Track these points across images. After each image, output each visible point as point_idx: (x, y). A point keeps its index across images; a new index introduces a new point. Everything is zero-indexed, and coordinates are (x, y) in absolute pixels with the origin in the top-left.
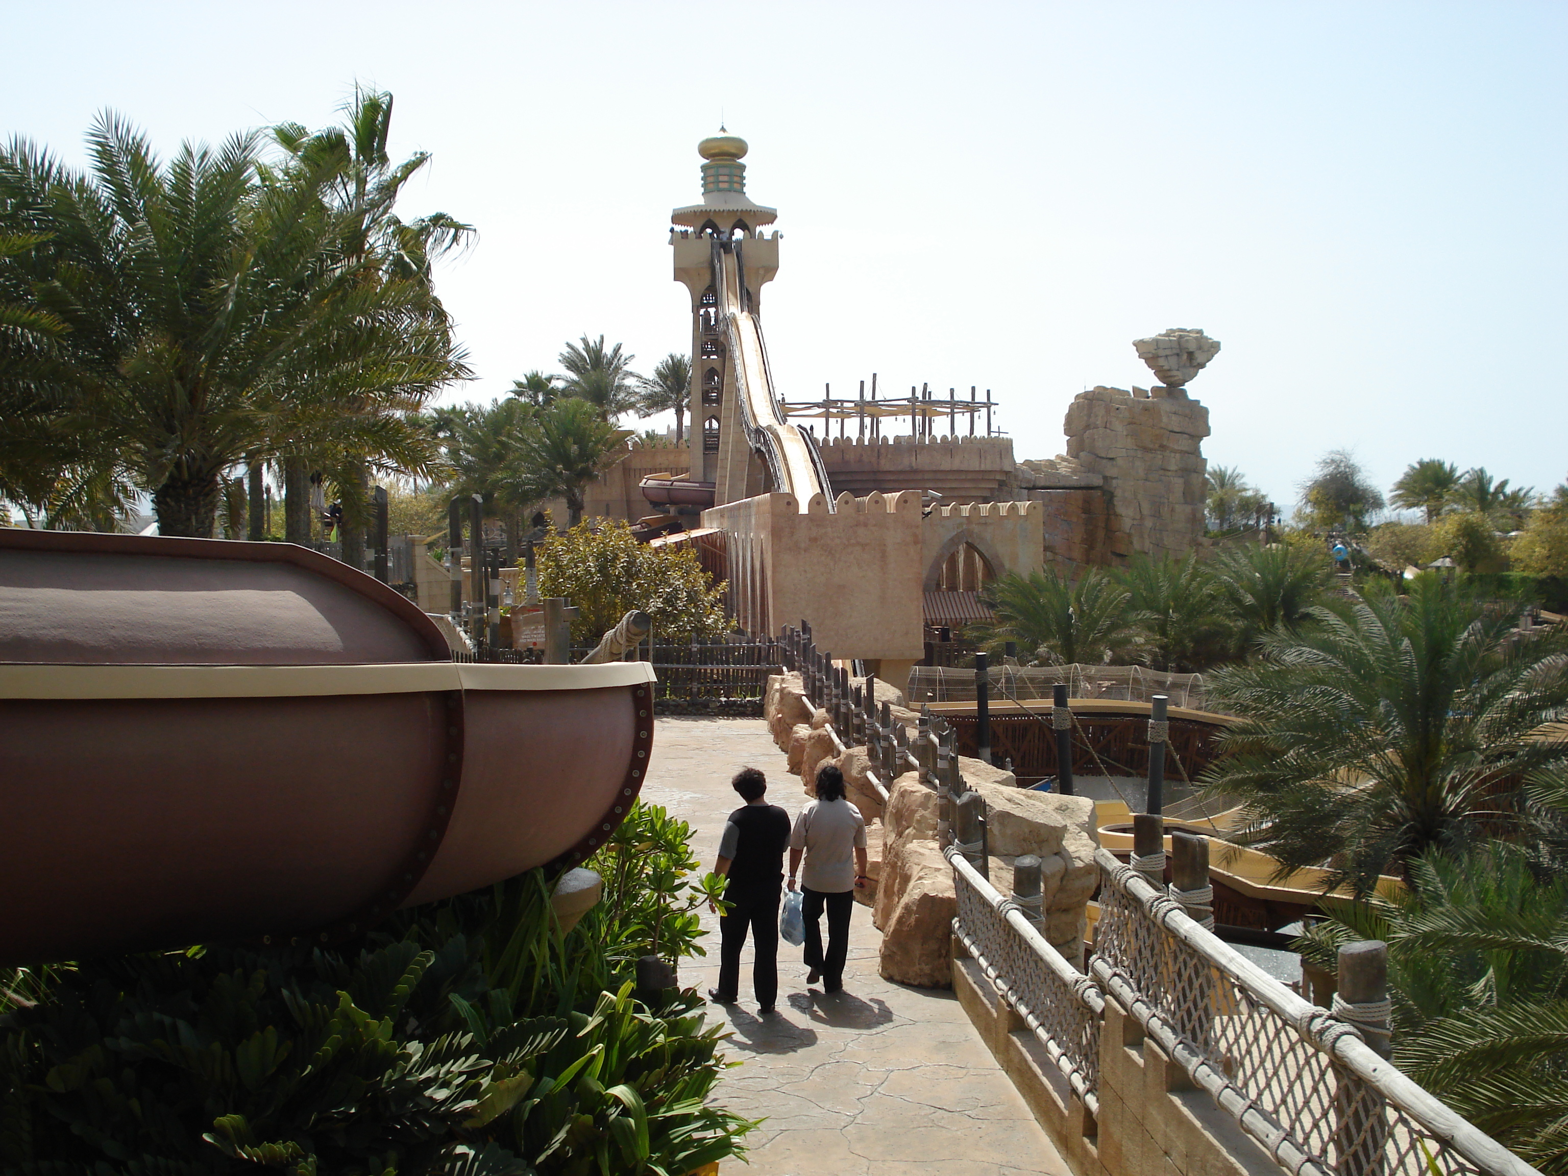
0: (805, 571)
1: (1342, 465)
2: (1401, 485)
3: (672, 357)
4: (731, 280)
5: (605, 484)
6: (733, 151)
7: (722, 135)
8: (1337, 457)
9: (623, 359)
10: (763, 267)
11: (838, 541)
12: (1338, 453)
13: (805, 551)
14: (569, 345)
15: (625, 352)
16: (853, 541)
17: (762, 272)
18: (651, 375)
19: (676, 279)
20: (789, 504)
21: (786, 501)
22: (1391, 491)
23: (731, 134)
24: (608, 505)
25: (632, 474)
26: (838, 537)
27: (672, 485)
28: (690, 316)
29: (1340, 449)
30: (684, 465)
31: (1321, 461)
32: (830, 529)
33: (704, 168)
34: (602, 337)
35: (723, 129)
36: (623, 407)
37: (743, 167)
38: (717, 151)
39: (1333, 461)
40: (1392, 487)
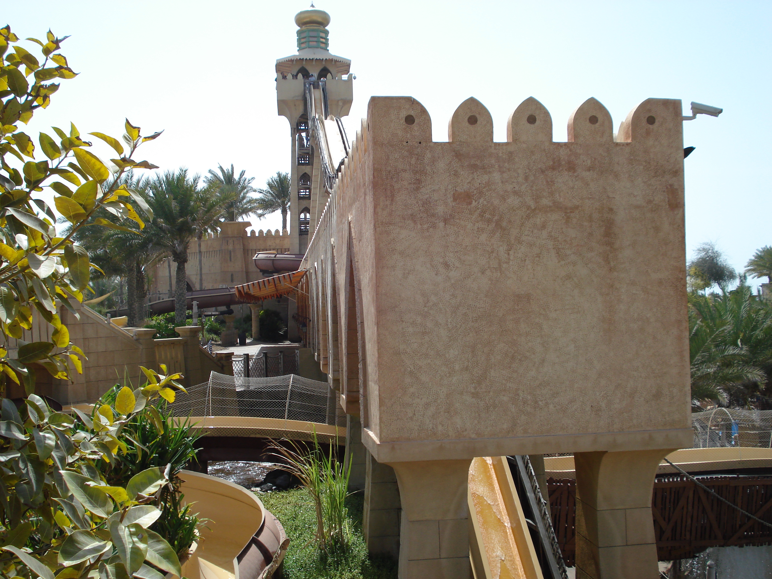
0: (446, 265)
1: (710, 251)
2: (752, 263)
3: (279, 175)
4: (318, 105)
5: (231, 261)
6: (320, 20)
7: (312, 9)
8: (707, 247)
9: (247, 180)
10: (342, 99)
11: (513, 201)
12: (706, 244)
13: (446, 221)
14: (210, 171)
15: (247, 176)
16: (545, 202)
17: (341, 103)
18: (265, 187)
19: (280, 114)
20: (410, 120)
21: (404, 114)
22: (746, 267)
23: (317, 8)
24: (232, 275)
25: (250, 253)
26: (516, 193)
27: (275, 257)
28: (290, 139)
29: (709, 242)
30: (286, 246)
31: (696, 249)
32: (496, 176)
33: (299, 33)
34: (232, 165)
35: (312, 6)
36: (245, 211)
37: (327, 32)
38: (308, 20)
39: (704, 249)
40: (746, 264)
